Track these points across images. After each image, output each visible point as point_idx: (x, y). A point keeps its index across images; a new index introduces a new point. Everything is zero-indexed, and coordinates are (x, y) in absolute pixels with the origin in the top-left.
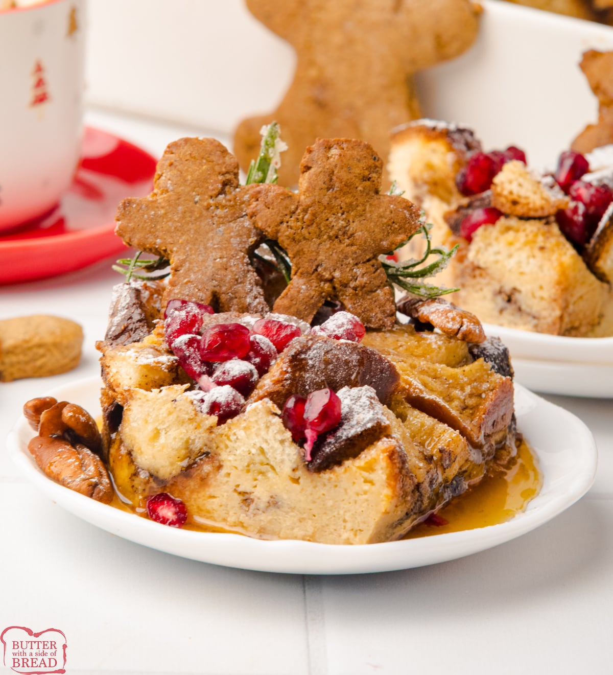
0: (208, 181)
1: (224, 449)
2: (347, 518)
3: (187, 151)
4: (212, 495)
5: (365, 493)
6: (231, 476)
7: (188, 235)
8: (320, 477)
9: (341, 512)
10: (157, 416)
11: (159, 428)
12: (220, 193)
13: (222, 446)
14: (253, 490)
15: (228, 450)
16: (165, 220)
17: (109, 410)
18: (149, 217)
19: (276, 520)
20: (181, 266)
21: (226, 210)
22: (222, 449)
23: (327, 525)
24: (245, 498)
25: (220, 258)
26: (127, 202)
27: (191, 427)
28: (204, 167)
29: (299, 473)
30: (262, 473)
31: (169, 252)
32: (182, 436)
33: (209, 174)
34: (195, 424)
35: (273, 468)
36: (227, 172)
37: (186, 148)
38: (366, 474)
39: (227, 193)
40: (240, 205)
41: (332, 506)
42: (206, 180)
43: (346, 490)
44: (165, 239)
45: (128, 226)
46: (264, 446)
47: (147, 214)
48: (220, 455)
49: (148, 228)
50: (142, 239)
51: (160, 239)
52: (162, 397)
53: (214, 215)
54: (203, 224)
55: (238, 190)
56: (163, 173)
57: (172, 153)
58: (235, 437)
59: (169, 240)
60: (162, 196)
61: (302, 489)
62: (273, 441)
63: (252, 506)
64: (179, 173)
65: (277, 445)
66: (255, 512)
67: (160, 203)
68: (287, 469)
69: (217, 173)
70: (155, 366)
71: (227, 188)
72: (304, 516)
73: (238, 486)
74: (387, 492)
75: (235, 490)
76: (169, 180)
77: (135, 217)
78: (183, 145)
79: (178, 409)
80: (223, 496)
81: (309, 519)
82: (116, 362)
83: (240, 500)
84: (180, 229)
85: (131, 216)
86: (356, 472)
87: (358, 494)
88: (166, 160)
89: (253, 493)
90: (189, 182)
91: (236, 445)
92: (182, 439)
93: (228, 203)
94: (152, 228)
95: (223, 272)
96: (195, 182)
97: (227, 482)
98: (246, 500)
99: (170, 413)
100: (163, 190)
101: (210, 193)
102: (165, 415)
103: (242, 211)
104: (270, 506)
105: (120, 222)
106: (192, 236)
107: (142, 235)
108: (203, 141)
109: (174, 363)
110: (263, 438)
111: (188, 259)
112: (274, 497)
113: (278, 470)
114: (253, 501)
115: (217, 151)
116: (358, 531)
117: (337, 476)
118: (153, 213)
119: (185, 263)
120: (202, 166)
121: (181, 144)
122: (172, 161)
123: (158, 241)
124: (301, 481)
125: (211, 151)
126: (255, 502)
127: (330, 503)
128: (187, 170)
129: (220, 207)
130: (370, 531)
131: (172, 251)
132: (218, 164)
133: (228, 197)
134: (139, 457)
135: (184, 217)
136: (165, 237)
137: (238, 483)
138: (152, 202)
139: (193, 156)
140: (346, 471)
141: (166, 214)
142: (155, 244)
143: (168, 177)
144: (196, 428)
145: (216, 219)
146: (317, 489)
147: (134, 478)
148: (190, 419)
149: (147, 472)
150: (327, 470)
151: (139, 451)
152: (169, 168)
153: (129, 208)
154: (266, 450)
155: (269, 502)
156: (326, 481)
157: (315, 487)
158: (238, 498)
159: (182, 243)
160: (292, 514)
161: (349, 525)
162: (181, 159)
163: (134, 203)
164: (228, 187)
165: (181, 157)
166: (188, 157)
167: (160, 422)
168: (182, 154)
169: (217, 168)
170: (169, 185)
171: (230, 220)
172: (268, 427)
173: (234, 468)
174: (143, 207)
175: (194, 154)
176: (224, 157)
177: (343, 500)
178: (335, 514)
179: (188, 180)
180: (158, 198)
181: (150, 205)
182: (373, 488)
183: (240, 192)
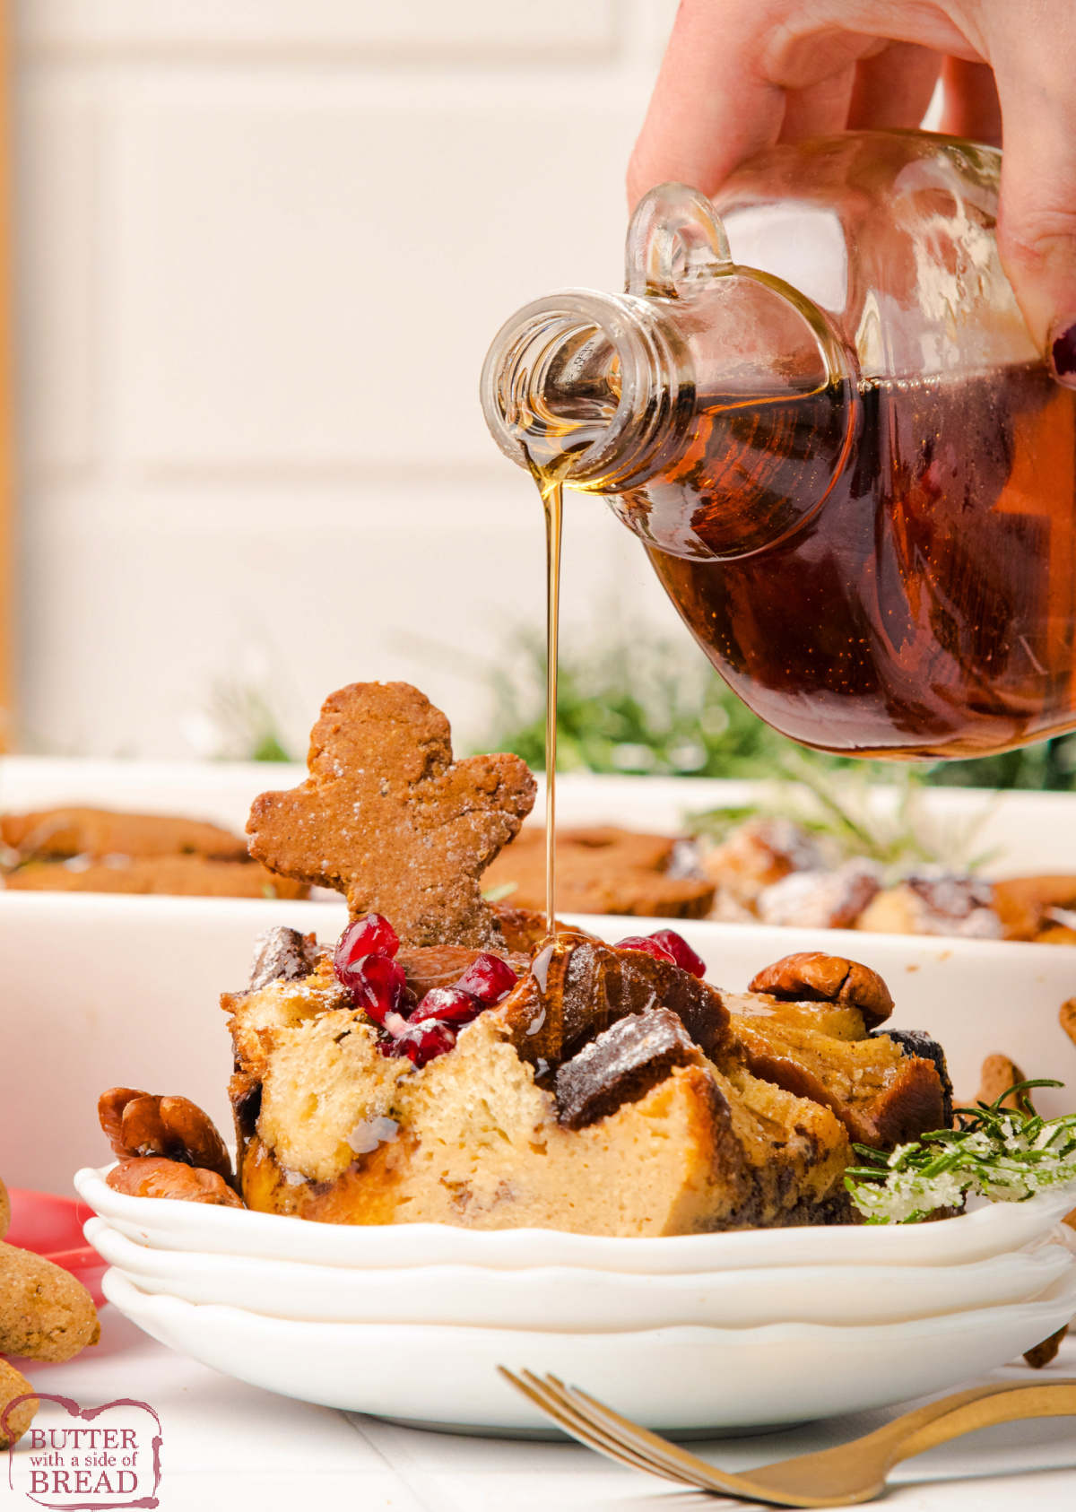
0: (403, 755)
1: (422, 1112)
2: (626, 1202)
3: (361, 706)
4: (404, 1196)
5: (655, 1153)
6: (435, 1156)
7: (374, 850)
8: (579, 1136)
9: (616, 1193)
10: (312, 1070)
11: (315, 1092)
12: (423, 776)
13: (418, 1107)
14: (471, 1176)
15: (429, 1112)
16: (333, 827)
17: (241, 1099)
18: (306, 824)
19: (509, 1220)
20: (367, 904)
21: (435, 804)
22: (418, 1113)
23: (594, 1218)
24: (458, 1194)
25: (432, 887)
26: (267, 800)
27: (368, 1082)
28: (394, 732)
29: (545, 1134)
30: (485, 1144)
31: (344, 881)
32: (353, 1100)
33: (403, 745)
34: (374, 1076)
35: (504, 1135)
36: (433, 739)
37: (359, 700)
38: (655, 1122)
39: (435, 774)
40: (458, 795)
41: (600, 1185)
42: (398, 755)
43: (622, 1153)
44: (336, 859)
45: (271, 840)
46: (489, 1098)
47: (303, 818)
48: (416, 1123)
49: (306, 843)
50: (297, 861)
51: (327, 859)
52: (319, 1033)
53: (415, 813)
54: (398, 829)
55: (452, 768)
56: (324, 747)
57: (336, 711)
58: (440, 1088)
59: (344, 861)
60: (326, 786)
61: (552, 1162)
62: (503, 1086)
63: (471, 1204)
64: (352, 744)
65: (508, 1091)
66: (474, 1214)
67: (323, 799)
68: (525, 1132)
69: (416, 741)
70: (313, 1002)
71: (434, 766)
72: (556, 1206)
73: (446, 1173)
74: (690, 1144)
75: (442, 1181)
76: (336, 757)
77: (283, 825)
78: (354, 695)
79: (345, 1052)
80: (423, 1194)
81: (564, 1211)
82: (251, 1010)
83: (450, 1196)
84: (360, 840)
85: (274, 824)
86: (639, 1120)
87: (642, 1158)
88: (328, 724)
89: (471, 1181)
90: (369, 760)
91: (440, 1103)
92: (354, 1105)
93: (438, 792)
94: (313, 841)
95: (439, 910)
96: (380, 758)
97: (428, 1168)
98: (461, 1196)
99: (333, 1062)
100: (327, 775)
101: (407, 777)
102: (324, 1066)
103: (462, 804)
104: (499, 1199)
105: (257, 835)
106: (381, 852)
107: (297, 854)
108: (386, 688)
109: (345, 998)
110: (486, 1085)
111: (377, 892)
112: (506, 1182)
113: (511, 1136)
114: (470, 1195)
115: (413, 703)
116: (645, 1222)
117: (607, 1132)
118: (312, 815)
119: (372, 899)
120: (391, 730)
121: (350, 695)
122: (339, 724)
123: (325, 863)
124: (548, 1148)
125: (403, 704)
126: (475, 1195)
127: (597, 1178)
128: (365, 738)
129: (425, 799)
130: (663, 1216)
131: (349, 880)
132: (417, 726)
133: (437, 781)
134: (285, 1151)
135: (365, 821)
136: (336, 856)
137: (445, 1169)
138: (310, 797)
139: (372, 713)
140: (622, 1121)
141: (334, 816)
142: (320, 868)
143: (334, 752)
144: (376, 1084)
145: (420, 820)
146: (575, 1157)
147: (278, 1190)
148: (365, 1070)
149: (298, 1174)
150: (592, 1125)
151: (286, 1142)
152: (334, 736)
153: (271, 809)
154: (490, 1103)
155: (497, 1193)
156: (590, 1143)
157: (572, 1154)
158: (446, 1195)
159: (365, 865)
160: (536, 1206)
161: (628, 1214)
162: (353, 721)
163: (279, 800)
164: (435, 764)
165: (353, 716)
166: (365, 717)
167: (318, 1080)
168: (353, 712)
169: (415, 733)
170: (335, 767)
171: (444, 820)
172: (492, 1064)
173: (439, 1143)
174: (296, 806)
175: (375, 711)
176: (425, 713)
177: (619, 1172)
178: (606, 1196)
179: (368, 756)
180: (319, 790)
181: (307, 803)
182: (668, 1144)
183: (456, 771)
